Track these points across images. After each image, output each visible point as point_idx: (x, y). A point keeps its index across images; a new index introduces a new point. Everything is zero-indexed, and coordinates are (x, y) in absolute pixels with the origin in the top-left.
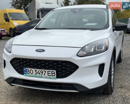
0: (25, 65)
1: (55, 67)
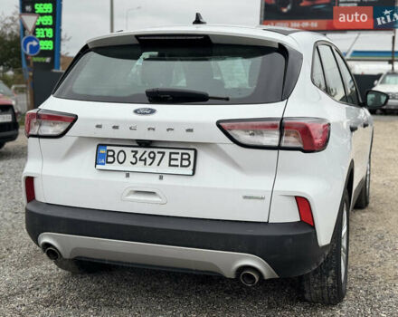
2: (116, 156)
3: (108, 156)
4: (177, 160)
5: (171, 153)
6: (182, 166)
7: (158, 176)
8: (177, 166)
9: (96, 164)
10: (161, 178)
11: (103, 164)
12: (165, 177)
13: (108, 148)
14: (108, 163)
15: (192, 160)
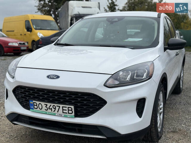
0: (32, 96)
1: (73, 101)
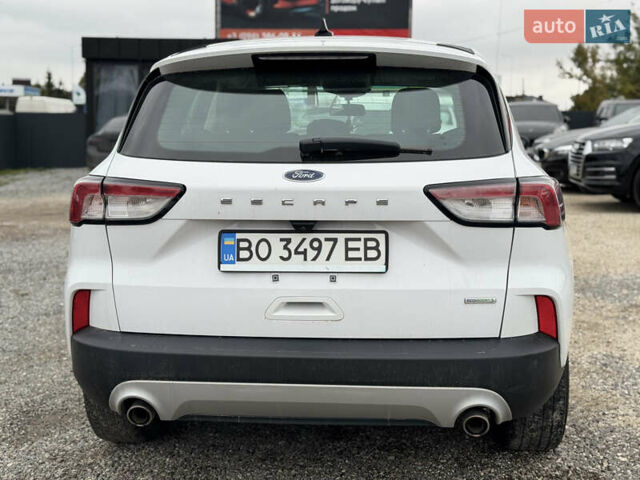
2: (253, 249)
3: (239, 249)
4: (358, 249)
5: (347, 240)
6: (367, 259)
7: (327, 277)
8: (360, 259)
9: (220, 263)
10: (333, 279)
11: (233, 262)
12: (339, 278)
13: (239, 236)
14: (239, 259)
15: (382, 248)
